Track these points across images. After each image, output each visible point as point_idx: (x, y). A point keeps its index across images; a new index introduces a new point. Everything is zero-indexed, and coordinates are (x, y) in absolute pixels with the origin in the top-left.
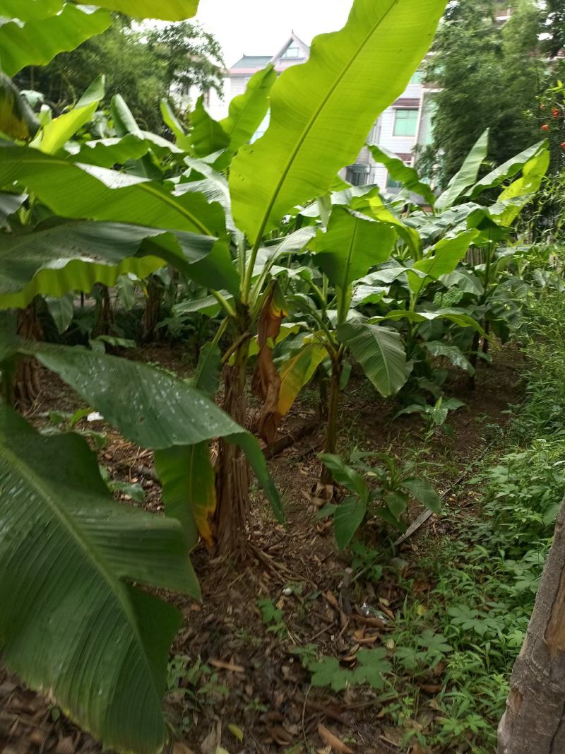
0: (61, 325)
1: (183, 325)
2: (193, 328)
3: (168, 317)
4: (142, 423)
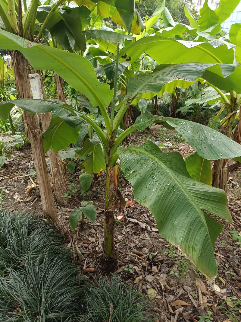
0: (142, 111)
1: (188, 110)
2: (193, 111)
3: (182, 106)
4: (205, 149)
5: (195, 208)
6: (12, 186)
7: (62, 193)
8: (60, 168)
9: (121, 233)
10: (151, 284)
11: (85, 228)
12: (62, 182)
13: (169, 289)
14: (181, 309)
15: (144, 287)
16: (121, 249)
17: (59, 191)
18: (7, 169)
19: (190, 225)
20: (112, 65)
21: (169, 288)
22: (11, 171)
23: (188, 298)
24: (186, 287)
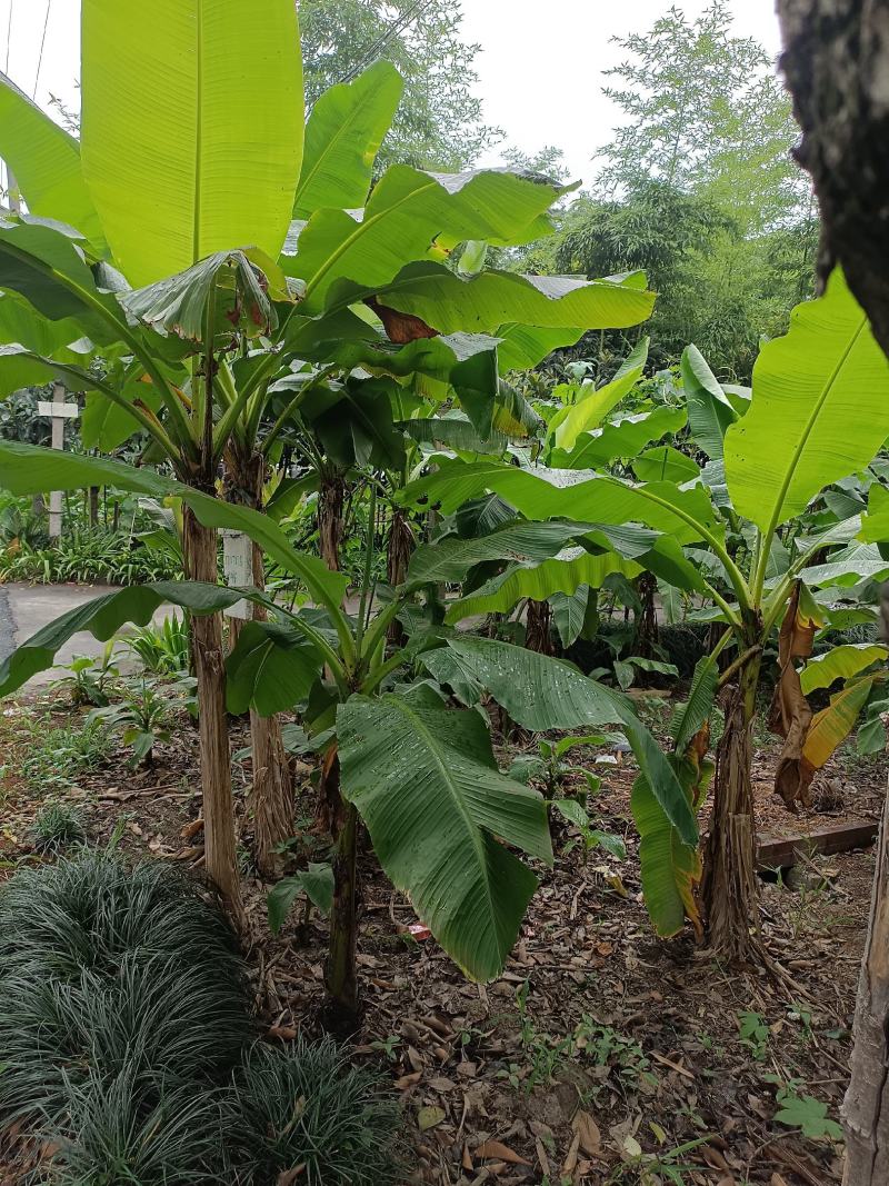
0: (566, 638)
5: (464, 822)
6: (154, 816)
7: (274, 843)
8: (277, 768)
9: (408, 971)
10: (439, 1097)
11: (310, 943)
12: (278, 809)
13: (483, 1117)
14: (498, 1167)
15: (418, 1101)
16: (390, 1007)
17: (267, 837)
18: (152, 772)
19: (446, 855)
20: (478, 507)
21: (485, 1113)
22: (162, 779)
23: (532, 1150)
24: (536, 1125)
